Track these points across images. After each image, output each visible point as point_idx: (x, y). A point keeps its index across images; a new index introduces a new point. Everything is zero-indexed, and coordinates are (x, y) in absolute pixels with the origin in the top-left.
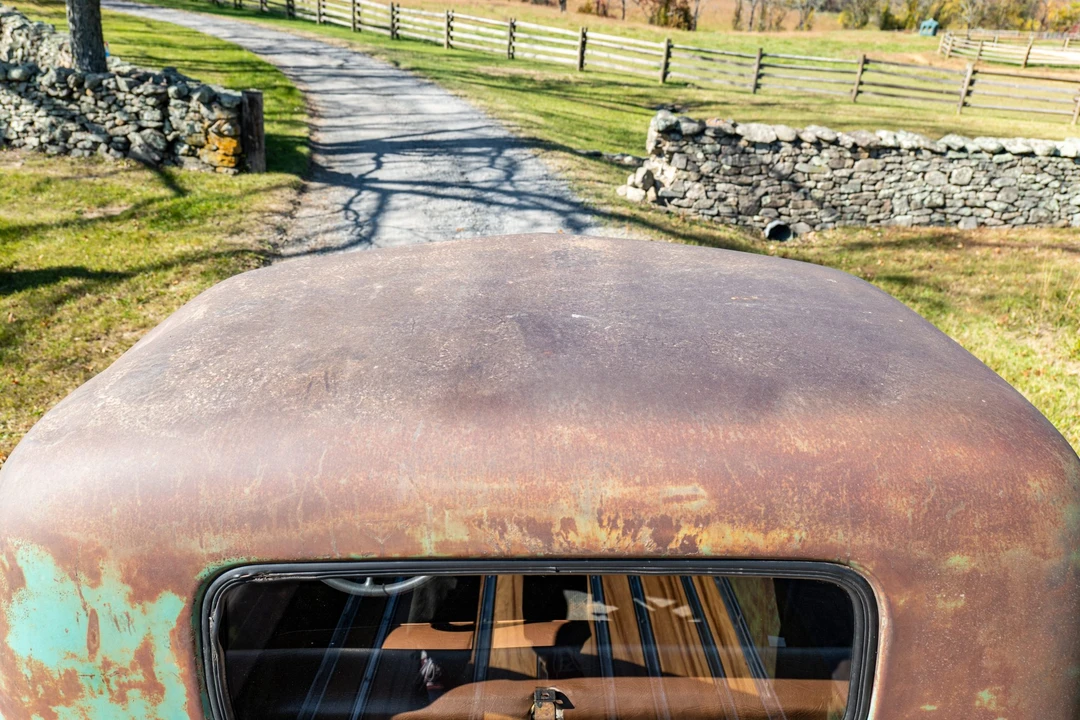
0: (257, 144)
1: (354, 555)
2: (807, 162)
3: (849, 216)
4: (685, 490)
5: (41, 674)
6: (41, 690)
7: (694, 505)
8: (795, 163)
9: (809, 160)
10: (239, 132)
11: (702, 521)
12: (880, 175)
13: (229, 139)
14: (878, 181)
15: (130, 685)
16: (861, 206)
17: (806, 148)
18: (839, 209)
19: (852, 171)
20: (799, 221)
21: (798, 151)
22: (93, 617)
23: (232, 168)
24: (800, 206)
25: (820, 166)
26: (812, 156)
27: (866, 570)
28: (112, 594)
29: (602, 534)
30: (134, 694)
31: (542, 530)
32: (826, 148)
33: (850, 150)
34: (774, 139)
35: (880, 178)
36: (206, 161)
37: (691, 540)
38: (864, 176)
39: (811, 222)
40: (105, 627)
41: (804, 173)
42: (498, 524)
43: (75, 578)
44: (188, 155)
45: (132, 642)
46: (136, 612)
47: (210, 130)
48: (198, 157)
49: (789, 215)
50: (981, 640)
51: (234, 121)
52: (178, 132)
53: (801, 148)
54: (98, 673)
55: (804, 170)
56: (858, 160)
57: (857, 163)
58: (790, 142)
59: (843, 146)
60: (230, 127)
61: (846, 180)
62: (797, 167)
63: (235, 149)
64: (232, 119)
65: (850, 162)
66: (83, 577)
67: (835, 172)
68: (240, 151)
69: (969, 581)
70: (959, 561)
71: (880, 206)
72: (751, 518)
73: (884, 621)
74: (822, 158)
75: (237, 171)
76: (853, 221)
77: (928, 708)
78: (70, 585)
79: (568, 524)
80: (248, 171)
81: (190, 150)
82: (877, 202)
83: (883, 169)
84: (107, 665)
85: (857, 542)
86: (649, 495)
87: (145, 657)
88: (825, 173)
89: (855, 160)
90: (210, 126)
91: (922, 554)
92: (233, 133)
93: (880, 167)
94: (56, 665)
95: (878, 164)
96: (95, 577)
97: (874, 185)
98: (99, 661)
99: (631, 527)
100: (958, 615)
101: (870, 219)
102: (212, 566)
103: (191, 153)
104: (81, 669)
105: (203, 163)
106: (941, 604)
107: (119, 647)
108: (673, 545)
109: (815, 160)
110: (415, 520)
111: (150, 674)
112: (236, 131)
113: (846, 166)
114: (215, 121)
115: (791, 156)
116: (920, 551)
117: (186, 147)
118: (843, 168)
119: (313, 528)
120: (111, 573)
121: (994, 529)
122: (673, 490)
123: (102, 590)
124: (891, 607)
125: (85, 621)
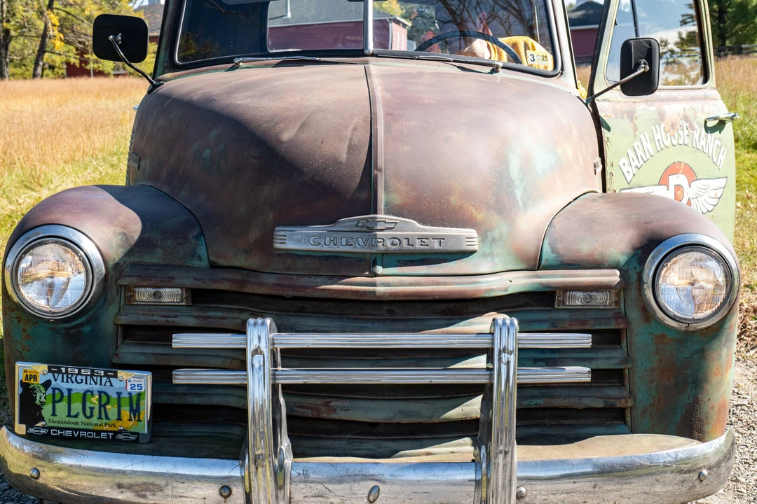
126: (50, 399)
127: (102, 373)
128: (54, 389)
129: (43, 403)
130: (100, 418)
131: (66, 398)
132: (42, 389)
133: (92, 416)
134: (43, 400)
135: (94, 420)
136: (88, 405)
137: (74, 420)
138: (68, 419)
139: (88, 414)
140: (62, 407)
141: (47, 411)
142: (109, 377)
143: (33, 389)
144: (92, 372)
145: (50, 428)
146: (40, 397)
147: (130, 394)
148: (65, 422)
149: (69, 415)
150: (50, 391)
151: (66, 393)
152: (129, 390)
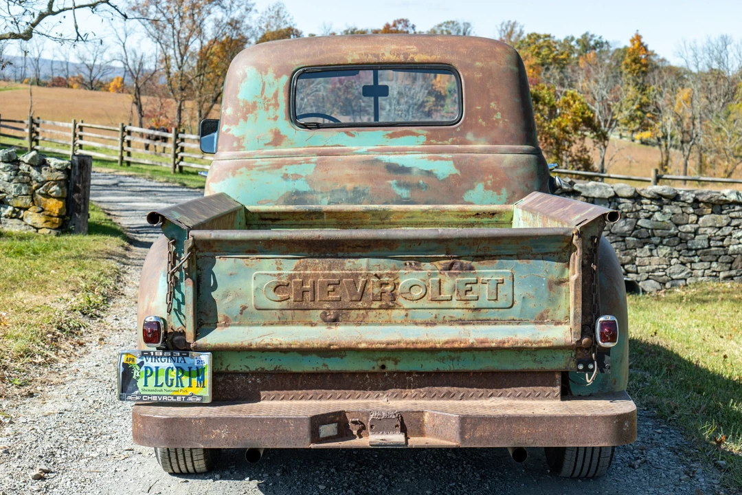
0: (82, 206)
1: (332, 63)
2: (648, 218)
3: (700, 273)
4: (411, 47)
5: (246, 103)
6: (245, 109)
7: (413, 50)
8: (638, 219)
9: (651, 216)
10: (65, 195)
11: (415, 53)
12: (727, 231)
13: (55, 201)
14: (726, 236)
15: (270, 105)
16: (711, 262)
17: (646, 204)
18: (688, 265)
19: (697, 226)
20: (648, 279)
21: (638, 207)
22: (264, 84)
23: (55, 229)
24: (647, 263)
25: (663, 221)
26: (654, 212)
27: (456, 65)
28: (270, 77)
29: (391, 57)
30: (271, 107)
31: (377, 56)
32: (667, 204)
33: (692, 205)
34: (613, 194)
35: (727, 233)
36: (29, 223)
37: (413, 58)
38: (710, 231)
39: (661, 279)
40: (267, 86)
41: (648, 229)
42: (366, 54)
43: (261, 73)
44: (11, 218)
45: (274, 90)
46: (276, 82)
47: (37, 191)
48: (22, 219)
49: (637, 273)
50: (488, 86)
51: (62, 183)
52: (4, 194)
53: (642, 204)
54: (262, 101)
55: (647, 226)
56: (702, 216)
57: (701, 219)
58: (628, 198)
59: (684, 201)
60: (58, 188)
61: (693, 235)
62: (639, 223)
63: (60, 210)
64: (61, 180)
65: (694, 218)
66: (263, 73)
67: (680, 228)
68: (64, 214)
69: (482, 69)
70: (478, 64)
71: (731, 263)
72: (427, 53)
73: (463, 81)
74: (664, 214)
75: (60, 232)
76: (705, 279)
77: (478, 108)
78: (259, 75)
79: (383, 54)
80: (71, 232)
81: (14, 211)
82: (727, 259)
83: (728, 225)
84: (265, 98)
85: (453, 58)
86: (402, 48)
87: (276, 95)
88: (669, 230)
89: (699, 216)
90: (37, 188)
91: (469, 62)
92: (60, 195)
93: (725, 222)
94: (250, 100)
95: (723, 219)
96: (266, 72)
97: (722, 240)
98: (263, 96)
99: (398, 55)
100: (480, 79)
101: (722, 275)
102: (297, 67)
103: (14, 215)
104: (258, 100)
105: (26, 225)
106: (476, 76)
107: (269, 93)
108: (408, 59)
109: (657, 216)
110: (347, 54)
111: (276, 100)
112: (63, 192)
113: (690, 221)
114: (43, 183)
115: (632, 212)
116: (468, 61)
117: (10, 208)
118: (687, 224)
119: (322, 57)
120: (271, 71)
121: (487, 57)
122: (408, 47)
123: (267, 76)
124: (464, 76)
125: (262, 85)
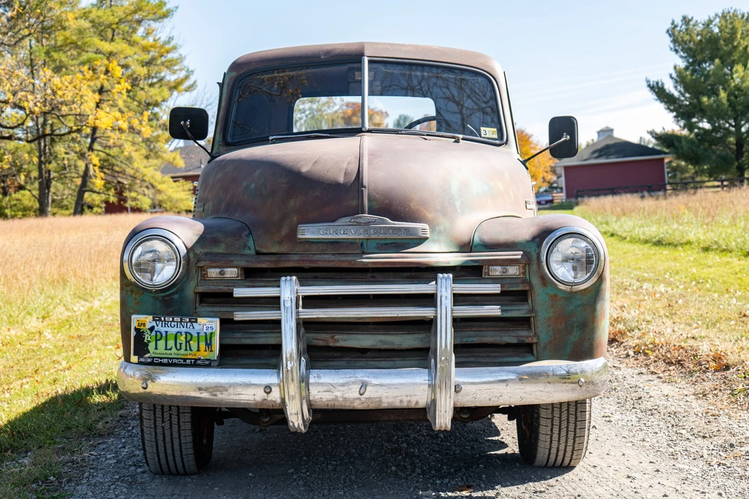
126: (154, 338)
127: (188, 320)
128: (156, 332)
129: (149, 342)
130: (186, 350)
131: (164, 338)
132: (149, 332)
133: (181, 349)
134: (149, 339)
135: (182, 351)
136: (178, 341)
137: (169, 352)
138: (165, 352)
139: (178, 347)
140: (161, 343)
141: (151, 347)
142: (192, 322)
143: (143, 332)
144: (181, 319)
145: (153, 358)
146: (147, 337)
147: (205, 333)
148: (163, 354)
149: (166, 349)
150: (154, 333)
151: (164, 334)
152: (205, 330)
